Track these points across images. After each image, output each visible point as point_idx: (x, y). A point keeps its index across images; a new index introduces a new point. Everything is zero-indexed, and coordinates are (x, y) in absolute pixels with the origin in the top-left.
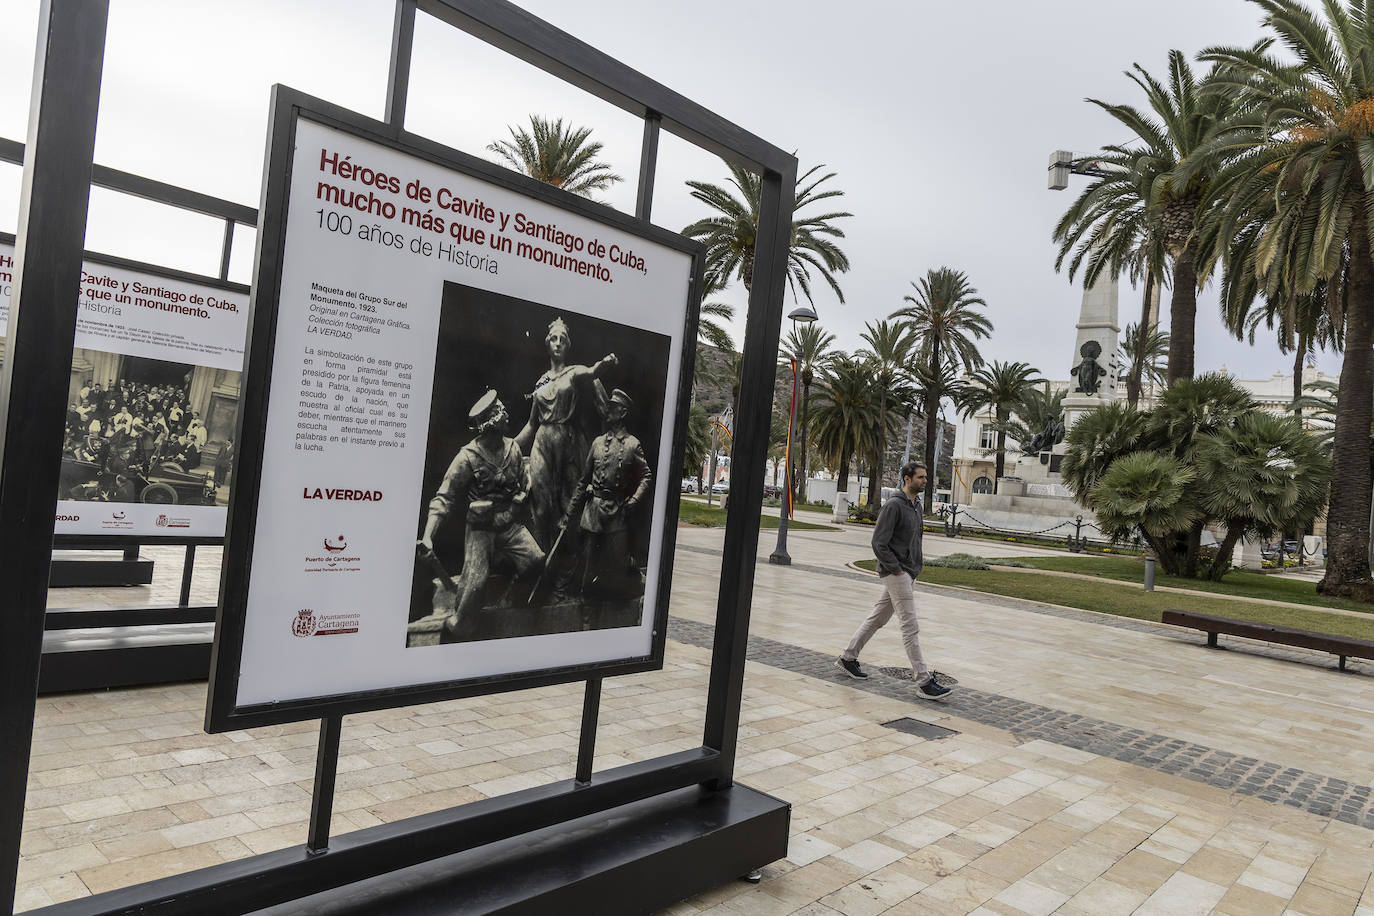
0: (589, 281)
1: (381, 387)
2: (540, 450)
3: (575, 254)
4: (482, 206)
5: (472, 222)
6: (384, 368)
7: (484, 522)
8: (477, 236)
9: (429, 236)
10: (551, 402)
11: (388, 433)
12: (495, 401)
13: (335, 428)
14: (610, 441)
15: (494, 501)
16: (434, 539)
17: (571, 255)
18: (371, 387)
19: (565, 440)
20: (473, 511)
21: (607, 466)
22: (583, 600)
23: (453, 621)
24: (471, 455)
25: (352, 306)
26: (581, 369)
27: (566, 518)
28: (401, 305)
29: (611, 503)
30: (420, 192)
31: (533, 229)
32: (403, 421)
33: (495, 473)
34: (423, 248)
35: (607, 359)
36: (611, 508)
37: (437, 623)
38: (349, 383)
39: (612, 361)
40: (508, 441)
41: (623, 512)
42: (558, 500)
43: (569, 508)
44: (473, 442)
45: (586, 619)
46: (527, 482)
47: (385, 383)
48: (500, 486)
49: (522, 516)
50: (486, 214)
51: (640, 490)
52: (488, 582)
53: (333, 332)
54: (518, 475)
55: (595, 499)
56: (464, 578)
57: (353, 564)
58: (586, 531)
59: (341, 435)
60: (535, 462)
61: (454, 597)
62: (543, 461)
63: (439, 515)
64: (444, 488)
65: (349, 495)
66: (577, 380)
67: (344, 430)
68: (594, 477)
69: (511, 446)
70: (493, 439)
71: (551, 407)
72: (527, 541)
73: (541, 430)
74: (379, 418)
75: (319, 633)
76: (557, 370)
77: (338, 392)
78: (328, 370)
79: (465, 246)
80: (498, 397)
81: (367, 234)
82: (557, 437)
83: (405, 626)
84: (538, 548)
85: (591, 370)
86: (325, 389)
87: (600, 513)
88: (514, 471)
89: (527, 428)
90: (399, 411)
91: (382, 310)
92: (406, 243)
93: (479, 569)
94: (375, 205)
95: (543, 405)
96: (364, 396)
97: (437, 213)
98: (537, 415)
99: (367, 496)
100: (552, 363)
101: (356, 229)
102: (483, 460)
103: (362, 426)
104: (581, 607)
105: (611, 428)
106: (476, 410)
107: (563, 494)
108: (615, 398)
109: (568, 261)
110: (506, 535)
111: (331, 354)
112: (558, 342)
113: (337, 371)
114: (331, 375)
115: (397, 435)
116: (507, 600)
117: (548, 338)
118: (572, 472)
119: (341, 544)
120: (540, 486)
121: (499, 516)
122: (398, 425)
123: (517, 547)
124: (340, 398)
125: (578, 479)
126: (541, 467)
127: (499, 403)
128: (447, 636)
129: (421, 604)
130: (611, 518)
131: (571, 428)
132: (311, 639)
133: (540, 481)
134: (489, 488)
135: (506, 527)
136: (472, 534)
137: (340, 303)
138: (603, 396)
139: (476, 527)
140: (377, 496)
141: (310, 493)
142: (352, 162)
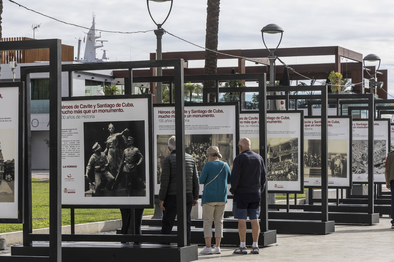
0: (118, 113)
1: (74, 146)
2: (110, 154)
3: (113, 108)
4: (89, 105)
5: (87, 109)
6: (74, 142)
7: (99, 171)
8: (89, 111)
9: (80, 114)
10: (111, 143)
11: (77, 154)
12: (98, 145)
13: (67, 154)
14: (129, 150)
15: (101, 166)
16: (88, 174)
17: (112, 109)
18: (72, 146)
19: (116, 151)
20: (96, 168)
21: (129, 156)
22: (127, 189)
23: (94, 192)
24: (94, 157)
25: (67, 131)
26: (118, 134)
27: (119, 169)
28: (76, 129)
29: (131, 165)
30: (77, 107)
31: (102, 106)
32: (79, 151)
33: (100, 160)
34: (78, 117)
35: (125, 130)
36: (132, 166)
37: (91, 192)
38: (68, 146)
39: (127, 130)
40: (102, 153)
41: (136, 167)
42: (117, 165)
43: (120, 166)
44: (94, 154)
45: (128, 193)
46: (108, 161)
47: (75, 145)
48: (101, 163)
49: (108, 169)
50: (90, 106)
51: (140, 161)
52: (101, 184)
53: (65, 137)
54: (105, 160)
55: (127, 164)
56: (96, 183)
57: (73, 180)
58: (125, 172)
59: (68, 156)
60: (109, 157)
61: (94, 187)
62: (111, 156)
63: (89, 170)
64: (89, 164)
65: (71, 167)
66: (117, 137)
67: (68, 154)
68: (126, 159)
69: (103, 154)
70: (98, 153)
71: (112, 144)
72: (110, 175)
73: (110, 149)
74: (74, 151)
75: (68, 193)
76: (112, 135)
77: (67, 148)
78: (64, 144)
79: (87, 114)
80: (98, 144)
81: (68, 118)
82: (114, 150)
83: (84, 193)
84: (112, 176)
85: (121, 134)
86: (64, 148)
87: (129, 167)
88: (104, 159)
89: (106, 149)
90: (78, 150)
91: (73, 131)
92: (75, 117)
93: (99, 181)
94: (69, 112)
95: (109, 144)
96: (71, 148)
97: (80, 109)
98: (108, 146)
99: (74, 167)
100: (110, 134)
101: (66, 117)
102: (97, 157)
103: (72, 153)
104: (126, 191)
105: (129, 146)
106: (94, 147)
107: (118, 163)
108: (129, 139)
109: (111, 110)
110: (104, 173)
111: (65, 141)
112: (111, 129)
113: (66, 144)
114: (65, 145)
115: (78, 154)
116: (106, 188)
117: (109, 128)
118: (119, 158)
119: (70, 176)
120: (111, 162)
121: (102, 169)
122: (78, 152)
123: (107, 176)
124: (67, 149)
125: (121, 160)
126: (111, 158)
127: (99, 145)
128: (93, 195)
129: (87, 188)
130: (132, 169)
131: (117, 148)
132: (67, 194)
133: (111, 161)
134: (99, 163)
135: (104, 172)
136: (96, 173)
137: (65, 132)
138: (126, 139)
139: (97, 172)
140: (76, 166)
141: (64, 167)
142: (64, 106)
